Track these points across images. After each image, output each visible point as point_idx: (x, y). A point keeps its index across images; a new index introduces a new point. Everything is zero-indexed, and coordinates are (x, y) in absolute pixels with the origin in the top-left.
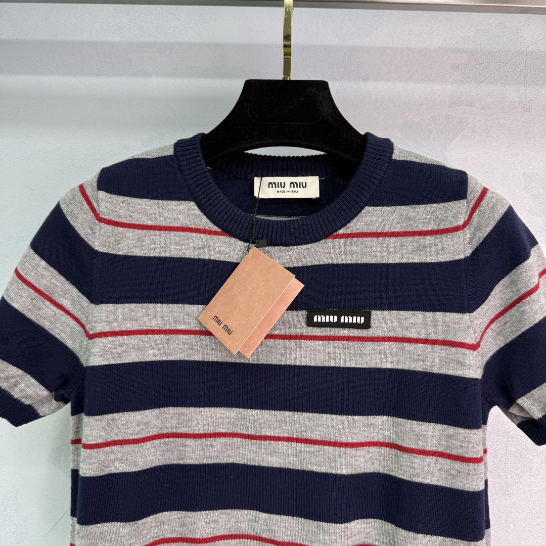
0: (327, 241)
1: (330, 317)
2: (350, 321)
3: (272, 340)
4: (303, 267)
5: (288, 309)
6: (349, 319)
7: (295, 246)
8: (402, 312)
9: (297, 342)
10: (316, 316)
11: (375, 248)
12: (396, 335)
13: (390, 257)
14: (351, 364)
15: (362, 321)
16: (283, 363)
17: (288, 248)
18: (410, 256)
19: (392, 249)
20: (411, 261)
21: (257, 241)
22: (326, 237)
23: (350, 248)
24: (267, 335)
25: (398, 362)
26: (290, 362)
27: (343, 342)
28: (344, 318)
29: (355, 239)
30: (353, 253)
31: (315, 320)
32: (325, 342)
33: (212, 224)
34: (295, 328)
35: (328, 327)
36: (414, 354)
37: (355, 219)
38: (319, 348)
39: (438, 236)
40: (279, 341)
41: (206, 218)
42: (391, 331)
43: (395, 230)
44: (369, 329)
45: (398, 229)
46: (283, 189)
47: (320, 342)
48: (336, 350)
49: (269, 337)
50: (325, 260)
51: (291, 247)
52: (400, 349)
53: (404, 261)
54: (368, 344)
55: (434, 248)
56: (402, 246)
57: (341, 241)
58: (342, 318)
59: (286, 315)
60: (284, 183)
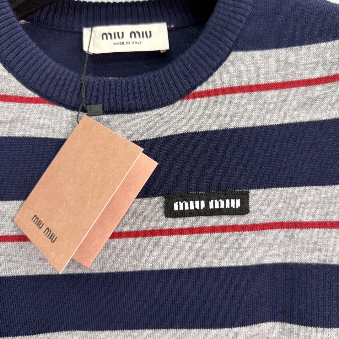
0: (184, 101)
1: (194, 203)
2: (222, 206)
3: (120, 240)
4: (154, 140)
5: (139, 196)
6: (220, 203)
7: (141, 111)
8: (289, 189)
9: (154, 238)
10: (177, 203)
11: (248, 107)
12: (283, 219)
13: (268, 117)
14: (227, 263)
15: (238, 205)
16: (137, 269)
17: (133, 115)
18: (296, 113)
19: (272, 106)
20: (297, 120)
21: (88, 107)
22: (182, 97)
23: (215, 109)
24: (113, 233)
25: (287, 254)
26: (147, 266)
27: (214, 235)
28: (214, 203)
29: (221, 97)
30: (220, 116)
31: (176, 208)
32: (191, 237)
33: (24, 88)
34: (149, 220)
35: (193, 216)
36: (308, 243)
37: (219, 69)
38: (183, 244)
39: (330, 85)
40: (130, 240)
41: (16, 81)
42: (276, 214)
43: (273, 81)
44: (247, 215)
45: (276, 79)
46: (121, 40)
47: (184, 237)
48: (206, 246)
49: (116, 235)
50: (183, 128)
51: (137, 114)
52: (288, 237)
53: (288, 121)
54: (248, 234)
55: (326, 101)
56: (284, 101)
57: (202, 100)
58: (211, 203)
59: (136, 205)
60: (123, 33)
